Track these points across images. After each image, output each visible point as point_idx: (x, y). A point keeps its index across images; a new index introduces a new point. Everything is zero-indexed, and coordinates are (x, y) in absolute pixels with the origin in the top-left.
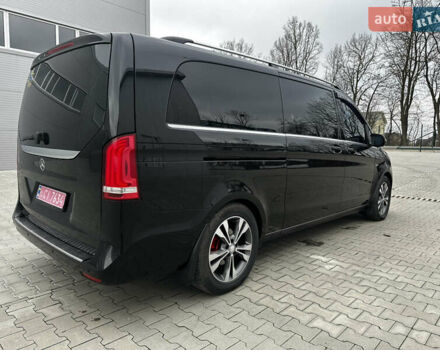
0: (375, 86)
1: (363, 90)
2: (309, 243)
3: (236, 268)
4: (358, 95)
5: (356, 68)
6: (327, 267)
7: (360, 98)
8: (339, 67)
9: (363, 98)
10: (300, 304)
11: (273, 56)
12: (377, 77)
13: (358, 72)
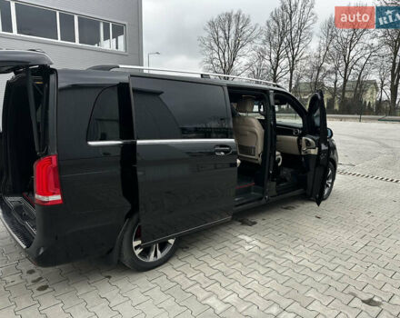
0: (367, 56)
1: (355, 59)
2: (244, 223)
3: (161, 251)
4: (350, 65)
5: (349, 38)
6: (247, 247)
7: (352, 68)
8: (333, 37)
9: (354, 67)
10: (205, 283)
11: (269, 26)
12: (371, 47)
13: (351, 41)
